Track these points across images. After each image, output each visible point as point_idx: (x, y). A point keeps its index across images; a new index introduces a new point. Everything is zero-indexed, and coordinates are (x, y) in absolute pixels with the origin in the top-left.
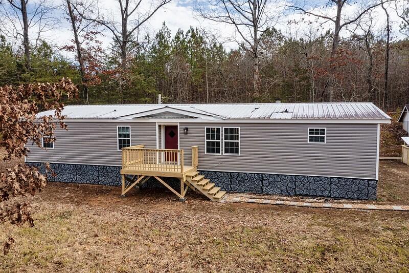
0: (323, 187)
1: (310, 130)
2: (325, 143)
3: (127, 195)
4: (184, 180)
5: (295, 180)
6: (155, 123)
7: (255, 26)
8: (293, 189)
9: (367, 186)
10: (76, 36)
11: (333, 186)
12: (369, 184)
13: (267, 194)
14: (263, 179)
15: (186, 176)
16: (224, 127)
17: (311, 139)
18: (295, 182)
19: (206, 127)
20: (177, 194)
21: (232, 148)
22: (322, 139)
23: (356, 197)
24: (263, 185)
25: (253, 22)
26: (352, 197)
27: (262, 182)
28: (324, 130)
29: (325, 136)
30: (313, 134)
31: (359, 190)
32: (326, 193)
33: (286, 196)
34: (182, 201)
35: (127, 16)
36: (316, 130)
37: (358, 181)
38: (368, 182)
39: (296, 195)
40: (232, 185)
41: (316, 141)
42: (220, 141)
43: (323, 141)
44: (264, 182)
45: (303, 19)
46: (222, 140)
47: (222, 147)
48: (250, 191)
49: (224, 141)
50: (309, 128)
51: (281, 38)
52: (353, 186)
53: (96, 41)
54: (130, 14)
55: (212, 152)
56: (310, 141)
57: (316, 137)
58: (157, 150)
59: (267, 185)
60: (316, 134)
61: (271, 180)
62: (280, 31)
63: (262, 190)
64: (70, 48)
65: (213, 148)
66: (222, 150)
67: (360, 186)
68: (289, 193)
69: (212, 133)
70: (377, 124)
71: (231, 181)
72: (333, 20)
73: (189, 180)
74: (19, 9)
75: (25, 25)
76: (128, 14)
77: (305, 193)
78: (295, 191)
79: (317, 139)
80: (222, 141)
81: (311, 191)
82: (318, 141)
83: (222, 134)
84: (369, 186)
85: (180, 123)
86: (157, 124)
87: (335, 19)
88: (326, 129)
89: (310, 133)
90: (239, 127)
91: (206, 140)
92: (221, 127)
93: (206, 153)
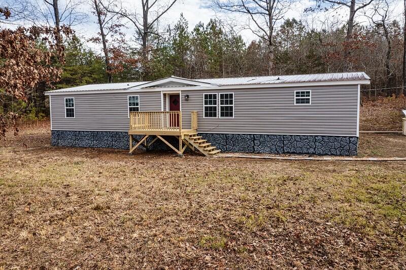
0: (308, 145)
1: (297, 93)
2: (310, 104)
3: (134, 153)
4: (183, 138)
5: (283, 139)
6: (160, 92)
7: (270, 15)
8: (282, 147)
9: (348, 142)
10: (101, 29)
11: (317, 144)
12: (350, 141)
13: (259, 153)
14: (254, 139)
15: (185, 135)
16: (220, 93)
17: (298, 101)
18: (283, 141)
19: (204, 94)
20: (176, 150)
21: (227, 112)
22: (308, 101)
23: (338, 153)
24: (254, 145)
25: (268, 10)
26: (335, 153)
27: (254, 142)
28: (309, 92)
29: (310, 97)
30: (299, 96)
31: (341, 147)
32: (311, 150)
33: (275, 154)
34: (180, 156)
35: (148, 8)
36: (302, 93)
37: (340, 139)
38: (349, 138)
39: (284, 153)
40: (227, 146)
41: (302, 103)
42: (217, 106)
43: (309, 102)
44: (255, 141)
45: (319, 6)
46: (218, 104)
47: (219, 112)
48: (243, 151)
49: (220, 105)
50: (295, 91)
51: (301, 29)
52: (336, 143)
53: (120, 34)
54: (151, 7)
55: (210, 116)
56: (297, 103)
57: (302, 99)
58: (161, 112)
59: (258, 144)
60: (302, 96)
61: (261, 139)
62: (300, 21)
63: (254, 149)
64: (96, 40)
65: (211, 112)
66: (218, 114)
67: (342, 142)
68: (278, 151)
69: (210, 98)
70: (357, 85)
71: (226, 142)
72: (347, 6)
73: (187, 138)
74: (52, 5)
75: (56, 19)
76: (149, 7)
77: (292, 151)
78: (283, 149)
79: (303, 101)
80: (219, 106)
81: (298, 149)
82: (304, 103)
83: (218, 100)
84: (350, 142)
85: (182, 91)
86: (162, 93)
87: (350, 4)
88: (311, 91)
89: (297, 96)
90: (233, 93)
91: (204, 106)
92: (217, 93)
93: (204, 118)
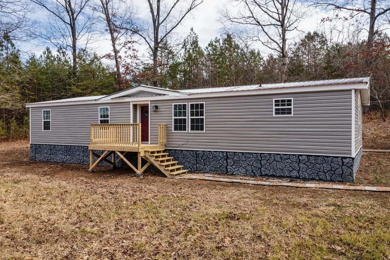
0: (291, 166)
1: (276, 101)
2: (292, 115)
4: (142, 154)
5: (260, 158)
6: (130, 102)
7: (282, 26)
8: (259, 168)
9: (341, 164)
11: (302, 165)
12: (343, 163)
13: (232, 175)
14: (227, 157)
15: (145, 151)
16: (190, 103)
17: (278, 112)
18: (261, 161)
19: (173, 104)
20: (135, 169)
21: (198, 125)
22: (289, 111)
23: (328, 178)
24: (228, 165)
26: (324, 178)
27: (227, 161)
28: (290, 101)
29: (292, 107)
30: (278, 105)
31: (331, 170)
32: (294, 174)
33: (251, 176)
34: (138, 176)
35: (159, 24)
36: (282, 101)
37: (330, 159)
38: (342, 159)
39: (261, 175)
40: (197, 165)
41: (282, 113)
42: (186, 117)
43: (290, 113)
44: (228, 160)
46: (188, 116)
47: (189, 124)
48: (216, 171)
49: (190, 117)
50: (274, 100)
52: (325, 165)
54: (162, 23)
55: (179, 130)
56: (276, 113)
57: (282, 109)
59: (232, 164)
60: (282, 105)
61: (235, 158)
63: (227, 169)
64: (108, 56)
65: (180, 125)
66: (188, 128)
67: (333, 164)
68: (254, 173)
69: (180, 109)
70: (350, 90)
71: (196, 161)
72: (367, 12)
73: (148, 155)
74: (69, 24)
75: (73, 38)
77: (271, 173)
78: (261, 171)
79: (283, 111)
80: (189, 118)
81: (278, 171)
82: (284, 113)
83: (188, 111)
84: (343, 165)
85: (151, 101)
86: (131, 104)
87: (369, 11)
88: (292, 99)
89: (276, 105)
90: (204, 103)
91: (173, 118)
92: (187, 103)
93: (173, 131)
